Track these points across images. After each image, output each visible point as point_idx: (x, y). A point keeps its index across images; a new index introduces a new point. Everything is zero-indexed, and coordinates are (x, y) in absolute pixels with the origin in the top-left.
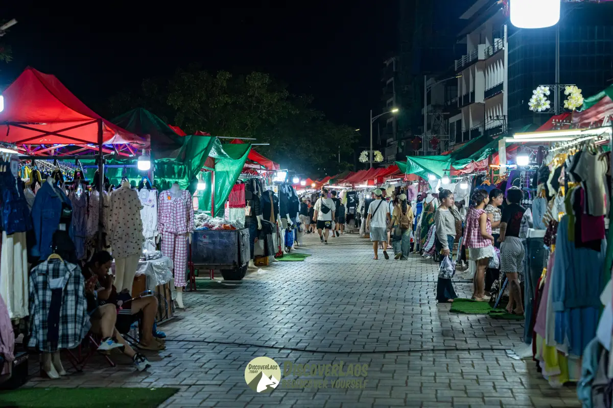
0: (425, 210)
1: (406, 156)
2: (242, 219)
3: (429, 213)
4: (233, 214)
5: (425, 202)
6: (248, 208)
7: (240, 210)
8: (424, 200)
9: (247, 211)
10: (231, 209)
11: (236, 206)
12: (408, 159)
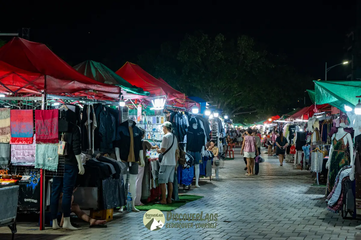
0: (335, 149)
1: (313, 81)
2: (54, 159)
3: (339, 152)
4: (42, 153)
5: (334, 139)
6: (61, 144)
7: (51, 146)
8: (334, 135)
9: (60, 148)
10: (39, 145)
11: (45, 141)
12: (316, 85)
